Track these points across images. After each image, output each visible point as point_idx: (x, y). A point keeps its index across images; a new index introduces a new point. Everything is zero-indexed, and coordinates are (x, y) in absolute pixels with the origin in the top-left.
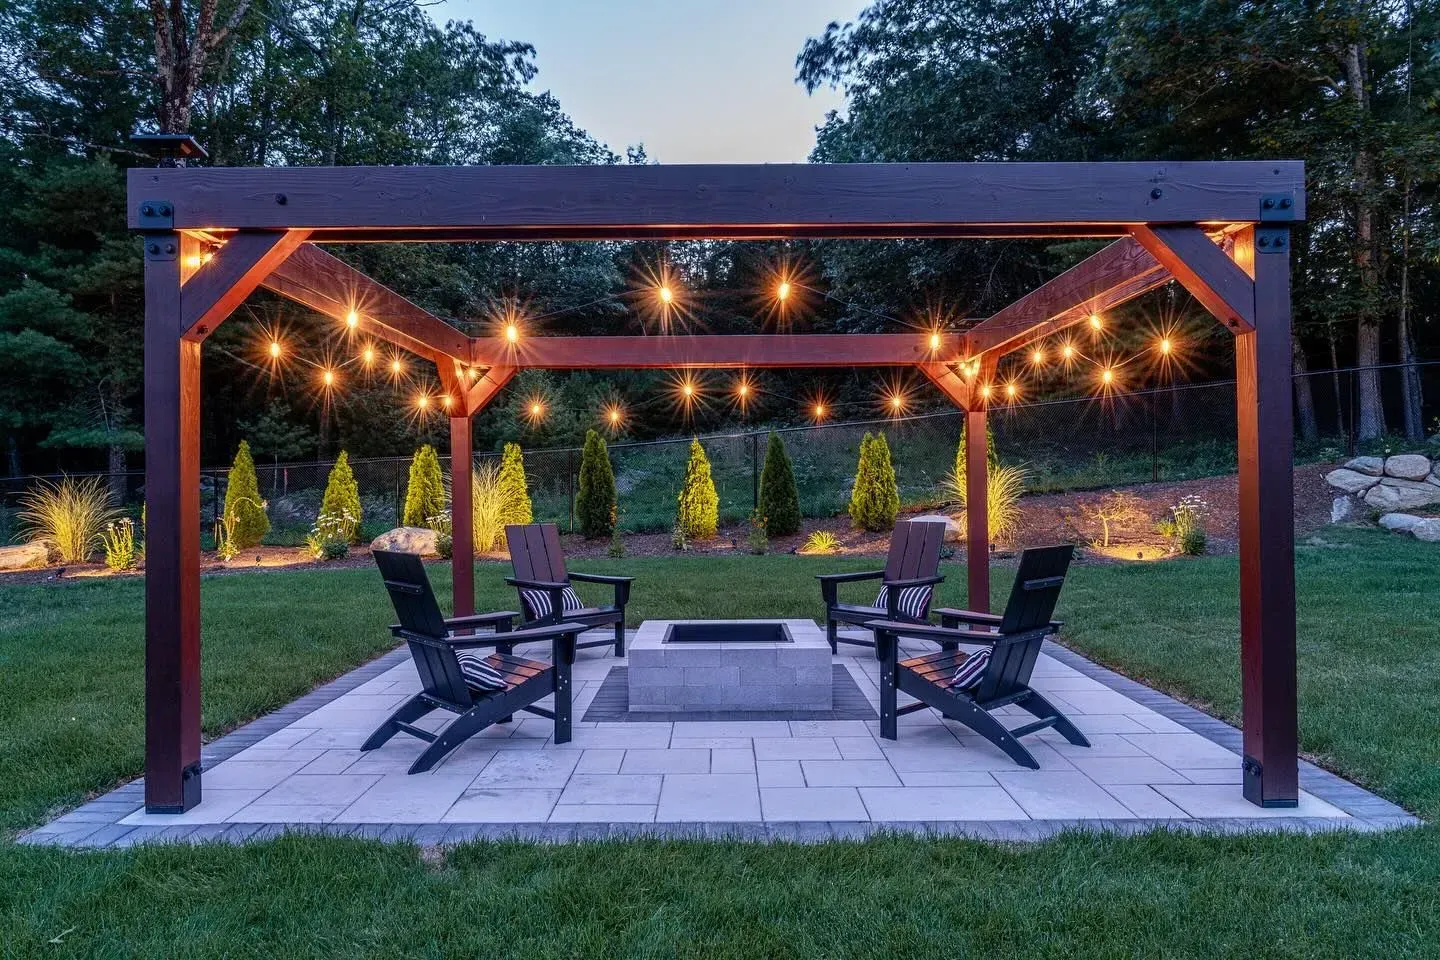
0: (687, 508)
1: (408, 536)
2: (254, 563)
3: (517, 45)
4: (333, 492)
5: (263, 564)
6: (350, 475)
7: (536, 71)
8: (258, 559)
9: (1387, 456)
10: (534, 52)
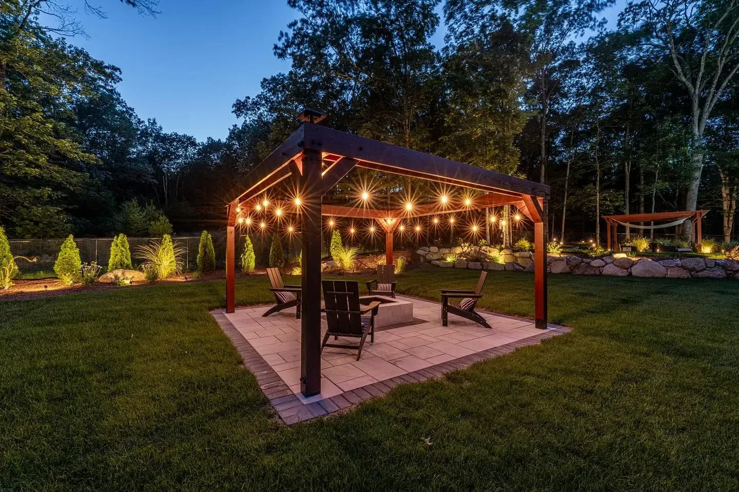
0: (245, 260)
1: (123, 273)
2: (44, 289)
3: (113, 66)
4: (66, 254)
5: (49, 289)
6: (75, 246)
7: (121, 80)
8: (46, 287)
9: (429, 247)
10: (120, 71)
